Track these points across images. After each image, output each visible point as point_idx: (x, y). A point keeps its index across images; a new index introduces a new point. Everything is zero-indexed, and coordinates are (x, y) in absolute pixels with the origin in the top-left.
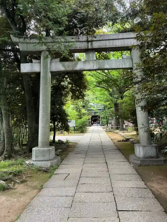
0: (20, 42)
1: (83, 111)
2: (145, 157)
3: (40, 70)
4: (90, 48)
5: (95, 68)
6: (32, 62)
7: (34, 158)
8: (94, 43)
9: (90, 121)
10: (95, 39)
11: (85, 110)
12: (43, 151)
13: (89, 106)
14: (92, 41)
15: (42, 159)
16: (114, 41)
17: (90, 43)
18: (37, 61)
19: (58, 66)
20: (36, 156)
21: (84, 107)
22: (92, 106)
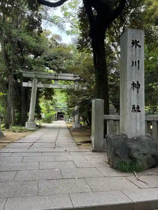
0: (24, 73)
1: (51, 107)
2: (76, 128)
3: (32, 86)
4: (56, 78)
5: (58, 88)
6: (28, 82)
7: (26, 126)
8: (58, 77)
9: (56, 116)
10: (59, 75)
11: (53, 108)
12: (31, 123)
13: (57, 104)
14: (57, 76)
15: (30, 127)
16: (67, 77)
17: (56, 77)
18: (31, 82)
19: (41, 85)
20: (28, 125)
21: (52, 104)
22: (59, 104)
